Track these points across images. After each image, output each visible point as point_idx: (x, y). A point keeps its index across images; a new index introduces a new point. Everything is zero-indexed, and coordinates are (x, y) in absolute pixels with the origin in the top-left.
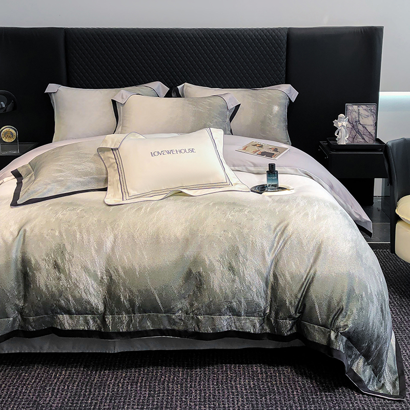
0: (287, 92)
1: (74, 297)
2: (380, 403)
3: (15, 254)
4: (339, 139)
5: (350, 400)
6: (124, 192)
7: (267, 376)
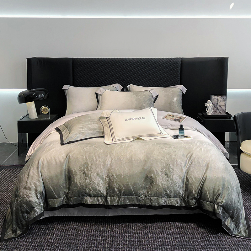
0: (181, 89)
1: (93, 188)
2: (240, 240)
3: (65, 167)
4: (208, 112)
5: (225, 239)
6: (113, 138)
7: (184, 227)
